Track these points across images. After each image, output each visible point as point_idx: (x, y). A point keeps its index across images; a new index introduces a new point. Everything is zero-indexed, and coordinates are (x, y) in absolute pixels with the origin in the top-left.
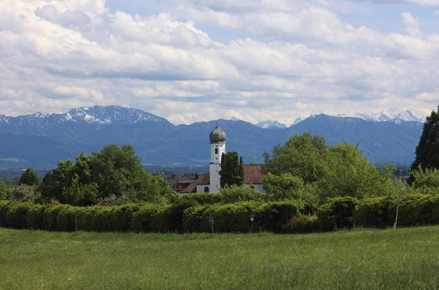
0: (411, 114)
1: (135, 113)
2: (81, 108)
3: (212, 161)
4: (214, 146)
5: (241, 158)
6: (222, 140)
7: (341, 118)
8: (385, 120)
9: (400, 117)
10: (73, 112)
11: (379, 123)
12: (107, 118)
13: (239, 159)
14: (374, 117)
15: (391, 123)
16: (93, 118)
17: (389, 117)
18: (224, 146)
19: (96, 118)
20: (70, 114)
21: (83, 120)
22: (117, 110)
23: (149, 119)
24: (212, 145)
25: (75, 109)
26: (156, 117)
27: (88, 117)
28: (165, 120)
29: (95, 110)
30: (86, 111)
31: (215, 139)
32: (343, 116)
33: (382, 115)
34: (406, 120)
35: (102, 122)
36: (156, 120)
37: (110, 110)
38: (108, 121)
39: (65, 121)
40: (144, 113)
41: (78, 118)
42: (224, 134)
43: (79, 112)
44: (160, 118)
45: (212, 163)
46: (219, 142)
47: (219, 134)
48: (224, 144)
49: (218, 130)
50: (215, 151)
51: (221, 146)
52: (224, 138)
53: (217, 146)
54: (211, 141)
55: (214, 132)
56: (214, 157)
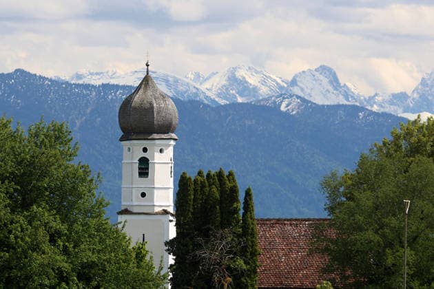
0: (334, 81)
3: (125, 204)
4: (134, 150)
5: (248, 194)
6: (166, 128)
7: (87, 87)
8: (240, 100)
9: (296, 91)
11: (220, 108)
13: (241, 196)
14: (203, 87)
15: (264, 108)
17: (255, 89)
18: (169, 152)
24: (126, 144)
31: (141, 125)
32: (97, 81)
33: (233, 79)
34: (319, 100)
42: (170, 107)
45: (126, 212)
46: (155, 136)
47: (155, 105)
48: (172, 142)
49: (149, 93)
50: (139, 169)
51: (161, 151)
52: (174, 123)
53: (145, 150)
54: (123, 132)
55: (137, 99)
56: (134, 190)
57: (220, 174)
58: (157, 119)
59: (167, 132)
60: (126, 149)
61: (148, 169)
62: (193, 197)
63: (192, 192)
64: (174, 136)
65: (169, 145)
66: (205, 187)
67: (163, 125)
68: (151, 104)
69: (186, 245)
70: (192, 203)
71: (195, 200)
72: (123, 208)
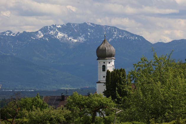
1: (110, 31)
2: (53, 26)
3: (99, 80)
4: (101, 63)
6: (111, 56)
10: (45, 30)
12: (80, 36)
16: (66, 36)
18: (113, 63)
19: (69, 36)
20: (42, 32)
21: (56, 39)
22: (91, 28)
23: (125, 37)
25: (47, 27)
26: (132, 35)
27: (60, 35)
28: (142, 37)
29: (67, 28)
30: (59, 29)
31: (103, 55)
35: (76, 41)
36: (133, 38)
37: (83, 28)
38: (82, 39)
39: (37, 40)
40: (119, 30)
41: (50, 36)
42: (112, 49)
43: (51, 29)
44: (136, 36)
45: (99, 82)
46: (107, 58)
47: (107, 48)
48: (113, 60)
49: (105, 45)
50: (103, 69)
51: (109, 63)
52: (113, 54)
53: (104, 63)
54: (98, 57)
55: (101, 47)
56: (101, 76)
57: (121, 70)
58: (107, 53)
59: (111, 57)
60: (99, 62)
61: (105, 68)
62: (111, 77)
63: (110, 76)
64: (113, 58)
65: (112, 61)
66: (115, 74)
67: (109, 55)
68: (105, 48)
69: (109, 93)
70: (110, 79)
71: (111, 78)
72: (98, 81)
